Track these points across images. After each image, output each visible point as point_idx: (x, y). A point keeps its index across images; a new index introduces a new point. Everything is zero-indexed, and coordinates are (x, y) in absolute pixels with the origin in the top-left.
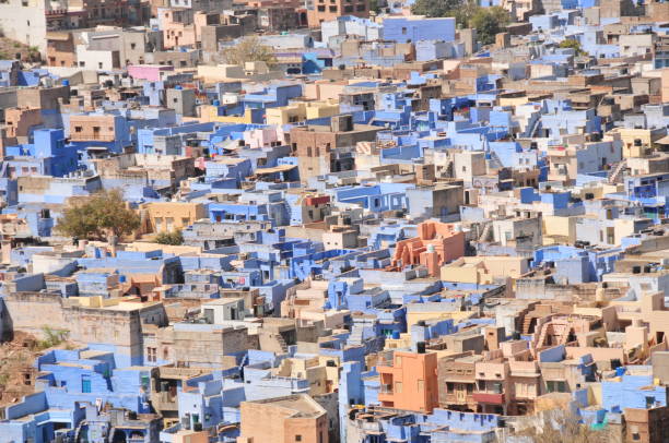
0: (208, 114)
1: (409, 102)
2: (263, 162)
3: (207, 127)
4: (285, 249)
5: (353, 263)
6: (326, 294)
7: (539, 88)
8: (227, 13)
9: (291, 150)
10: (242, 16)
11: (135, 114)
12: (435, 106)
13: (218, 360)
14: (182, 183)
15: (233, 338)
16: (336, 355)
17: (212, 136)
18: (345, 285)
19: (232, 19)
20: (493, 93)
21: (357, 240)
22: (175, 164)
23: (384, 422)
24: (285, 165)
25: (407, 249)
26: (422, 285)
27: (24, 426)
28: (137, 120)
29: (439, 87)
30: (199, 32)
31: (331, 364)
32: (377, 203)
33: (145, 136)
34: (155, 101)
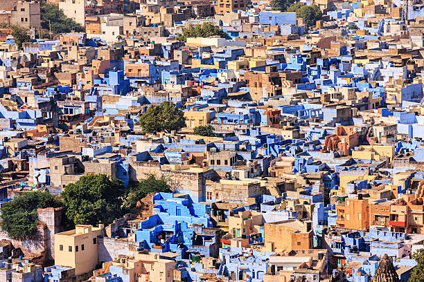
0: (196, 63)
1: (305, 59)
2: (231, 90)
4: (263, 139)
5: (302, 147)
6: (293, 164)
7: (373, 54)
8: (177, 8)
9: (245, 84)
10: (184, 9)
11: (158, 63)
12: (320, 62)
13: (246, 199)
14: (188, 99)
15: (252, 188)
16: (308, 198)
17: (200, 75)
18: (305, 161)
19: (180, 10)
20: (349, 56)
21: (299, 135)
22: (183, 89)
23: (344, 236)
24: (243, 91)
25: (331, 141)
26: (344, 161)
27: (151, 232)
28: (159, 66)
29: (320, 52)
30: (163, 17)
31: (306, 203)
32: (302, 114)
33: (165, 75)
34: (166, 56)
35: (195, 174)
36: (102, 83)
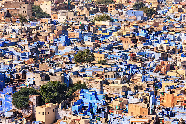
1: (147, 31)
2: (115, 44)
3: (100, 36)
4: (128, 66)
5: (145, 70)
6: (141, 78)
7: (177, 30)
8: (91, 8)
9: (121, 42)
11: (83, 32)
12: (154, 33)
13: (120, 93)
14: (95, 48)
15: (123, 88)
16: (148, 93)
17: (101, 38)
18: (146, 76)
19: (93, 9)
20: (167, 30)
21: (144, 65)
22: (93, 44)
23: (163, 110)
24: (120, 45)
25: (158, 68)
26: (164, 76)
27: (78, 107)
29: (154, 28)
30: (85, 12)
31: (147, 95)
32: (146, 55)
33: (86, 37)
34: (86, 29)
35: (98, 81)
36: (58, 40)
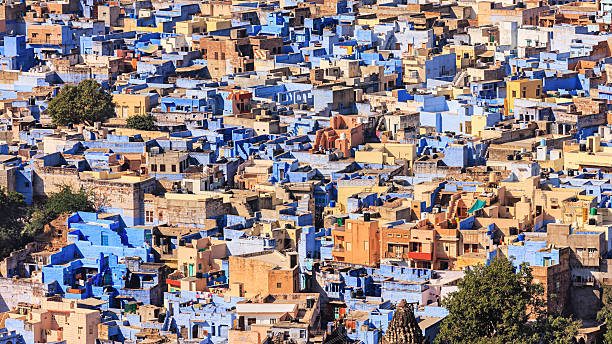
0: (130, 25)
1: (287, 19)
2: (181, 63)
3: (131, 35)
4: (227, 133)
5: (283, 146)
6: (271, 170)
7: (385, 12)
9: (201, 54)
11: (75, 24)
12: (309, 23)
13: (202, 221)
14: (118, 77)
15: (212, 206)
16: (292, 220)
17: (136, 42)
18: (287, 165)
20: (351, 15)
21: (279, 128)
22: (111, 62)
23: (343, 274)
24: (198, 65)
25: (325, 136)
26: (343, 165)
27: (65, 269)
28: (76, 28)
29: (308, 9)
31: (289, 226)
32: (283, 98)
33: (85, 42)
34: (87, 14)
35: (128, 185)
